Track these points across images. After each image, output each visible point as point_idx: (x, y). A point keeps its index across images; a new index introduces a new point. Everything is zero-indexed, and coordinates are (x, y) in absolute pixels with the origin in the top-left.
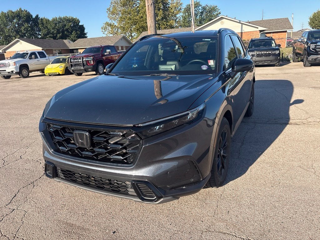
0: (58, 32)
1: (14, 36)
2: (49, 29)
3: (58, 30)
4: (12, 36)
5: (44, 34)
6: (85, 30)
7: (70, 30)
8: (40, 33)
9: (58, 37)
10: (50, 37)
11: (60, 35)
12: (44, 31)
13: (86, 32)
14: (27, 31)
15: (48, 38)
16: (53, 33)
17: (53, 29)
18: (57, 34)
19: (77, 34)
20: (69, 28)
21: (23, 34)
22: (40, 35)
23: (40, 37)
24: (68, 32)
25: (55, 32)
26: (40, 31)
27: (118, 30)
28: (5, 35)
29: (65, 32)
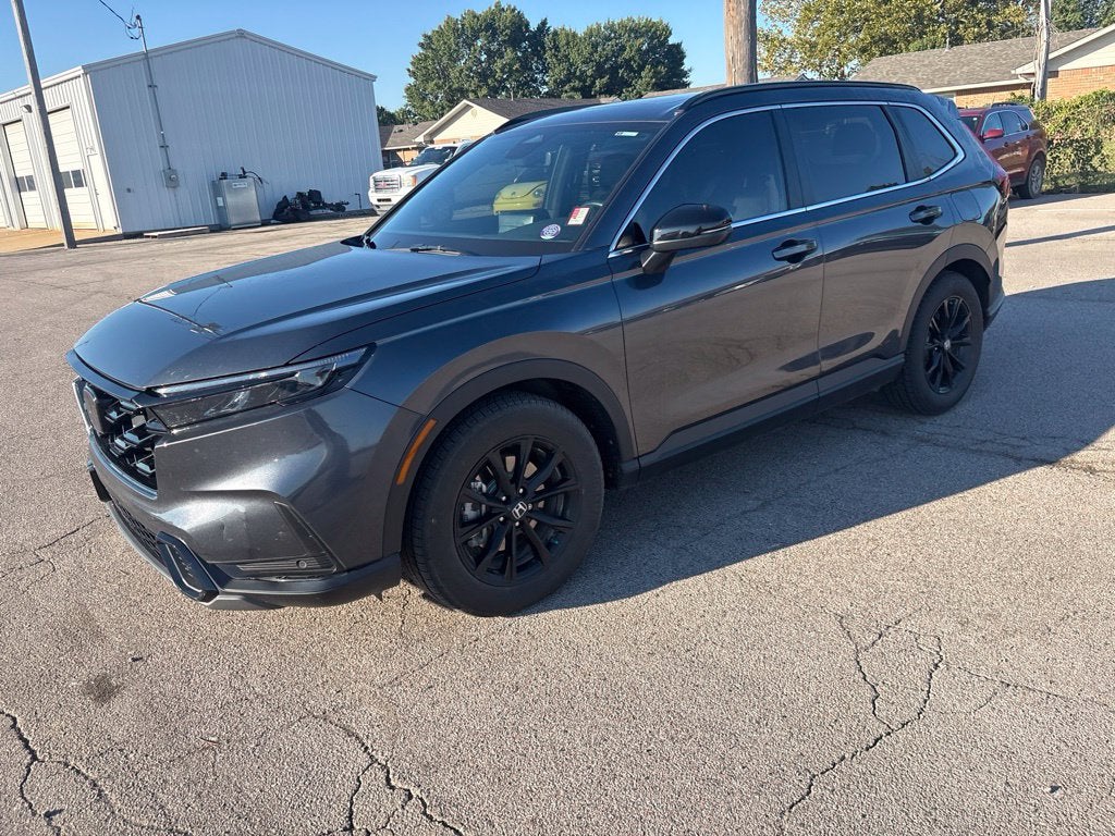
0: (600, 72)
1: (473, 91)
2: (571, 65)
3: (599, 66)
4: (467, 91)
5: (555, 81)
6: (685, 61)
7: (635, 62)
8: (547, 79)
9: (597, 88)
10: (574, 89)
11: (605, 80)
12: (559, 72)
13: (685, 67)
14: (511, 73)
15: (566, 92)
16: (582, 78)
17: (583, 63)
18: (594, 78)
19: (656, 74)
20: (631, 59)
21: (500, 82)
22: (545, 83)
23: (547, 90)
24: (629, 68)
25: (589, 73)
26: (545, 70)
27: (790, 57)
28: (450, 87)
29: (621, 71)
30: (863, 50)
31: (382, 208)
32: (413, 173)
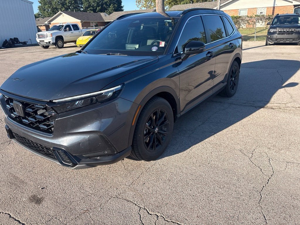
0: (98, 5)
1: (60, 9)
2: (90, 3)
3: (98, 3)
4: (58, 8)
5: (85, 7)
6: (122, 3)
7: (108, 3)
8: (82, 6)
9: (98, 10)
10: (91, 10)
11: (100, 8)
12: (86, 4)
13: (122, 5)
14: (71, 4)
15: (89, 11)
16: (93, 7)
17: (93, 2)
18: (97, 7)
19: (114, 7)
20: (107, 2)
21: (68, 6)
22: (82, 8)
23: (83, 10)
24: (107, 5)
25: (95, 5)
26: (82, 4)
27: (151, 4)
28: (53, 7)
29: (104, 5)
30: (170, 3)
31: (41, 44)
32: (51, 33)
